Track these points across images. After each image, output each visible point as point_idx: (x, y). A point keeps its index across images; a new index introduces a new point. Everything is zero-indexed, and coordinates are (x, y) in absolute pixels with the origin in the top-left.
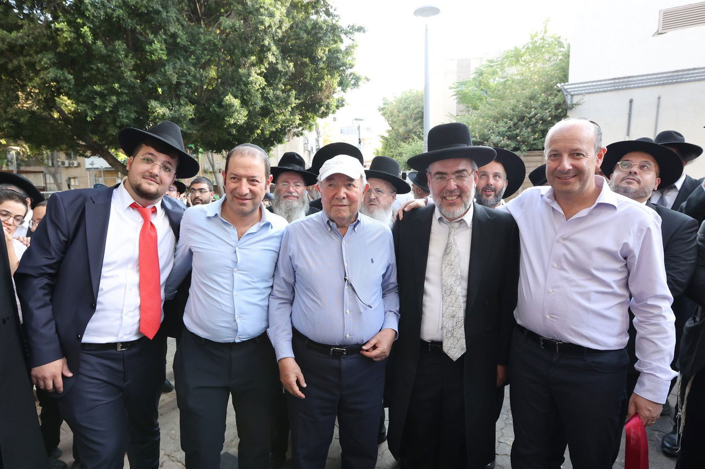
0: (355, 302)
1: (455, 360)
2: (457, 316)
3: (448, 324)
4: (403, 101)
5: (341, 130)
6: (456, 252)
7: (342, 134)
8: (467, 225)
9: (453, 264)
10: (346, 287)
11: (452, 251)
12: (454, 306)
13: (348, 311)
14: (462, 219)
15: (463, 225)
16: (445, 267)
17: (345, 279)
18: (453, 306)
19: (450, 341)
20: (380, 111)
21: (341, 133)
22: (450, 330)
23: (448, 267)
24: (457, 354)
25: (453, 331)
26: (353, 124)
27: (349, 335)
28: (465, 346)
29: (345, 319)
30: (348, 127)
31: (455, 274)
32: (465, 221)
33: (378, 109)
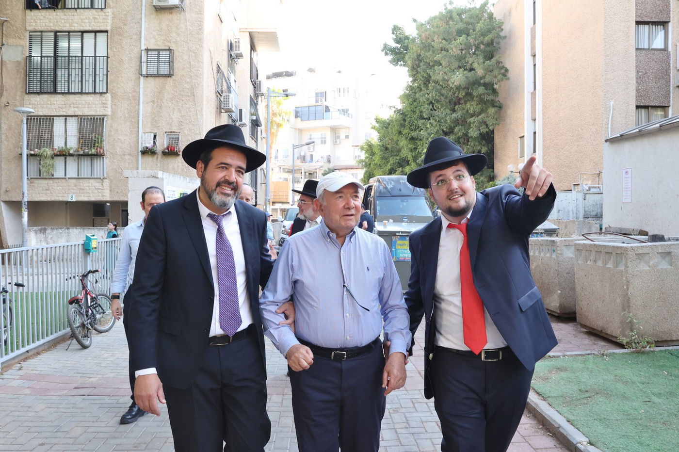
0: (353, 305)
5: (297, 112)
7: (299, 119)
10: (345, 293)
13: (348, 315)
17: (344, 286)
20: (386, 54)
21: (296, 117)
26: (317, 101)
27: (350, 337)
29: (345, 322)
30: (309, 107)
33: (383, 51)
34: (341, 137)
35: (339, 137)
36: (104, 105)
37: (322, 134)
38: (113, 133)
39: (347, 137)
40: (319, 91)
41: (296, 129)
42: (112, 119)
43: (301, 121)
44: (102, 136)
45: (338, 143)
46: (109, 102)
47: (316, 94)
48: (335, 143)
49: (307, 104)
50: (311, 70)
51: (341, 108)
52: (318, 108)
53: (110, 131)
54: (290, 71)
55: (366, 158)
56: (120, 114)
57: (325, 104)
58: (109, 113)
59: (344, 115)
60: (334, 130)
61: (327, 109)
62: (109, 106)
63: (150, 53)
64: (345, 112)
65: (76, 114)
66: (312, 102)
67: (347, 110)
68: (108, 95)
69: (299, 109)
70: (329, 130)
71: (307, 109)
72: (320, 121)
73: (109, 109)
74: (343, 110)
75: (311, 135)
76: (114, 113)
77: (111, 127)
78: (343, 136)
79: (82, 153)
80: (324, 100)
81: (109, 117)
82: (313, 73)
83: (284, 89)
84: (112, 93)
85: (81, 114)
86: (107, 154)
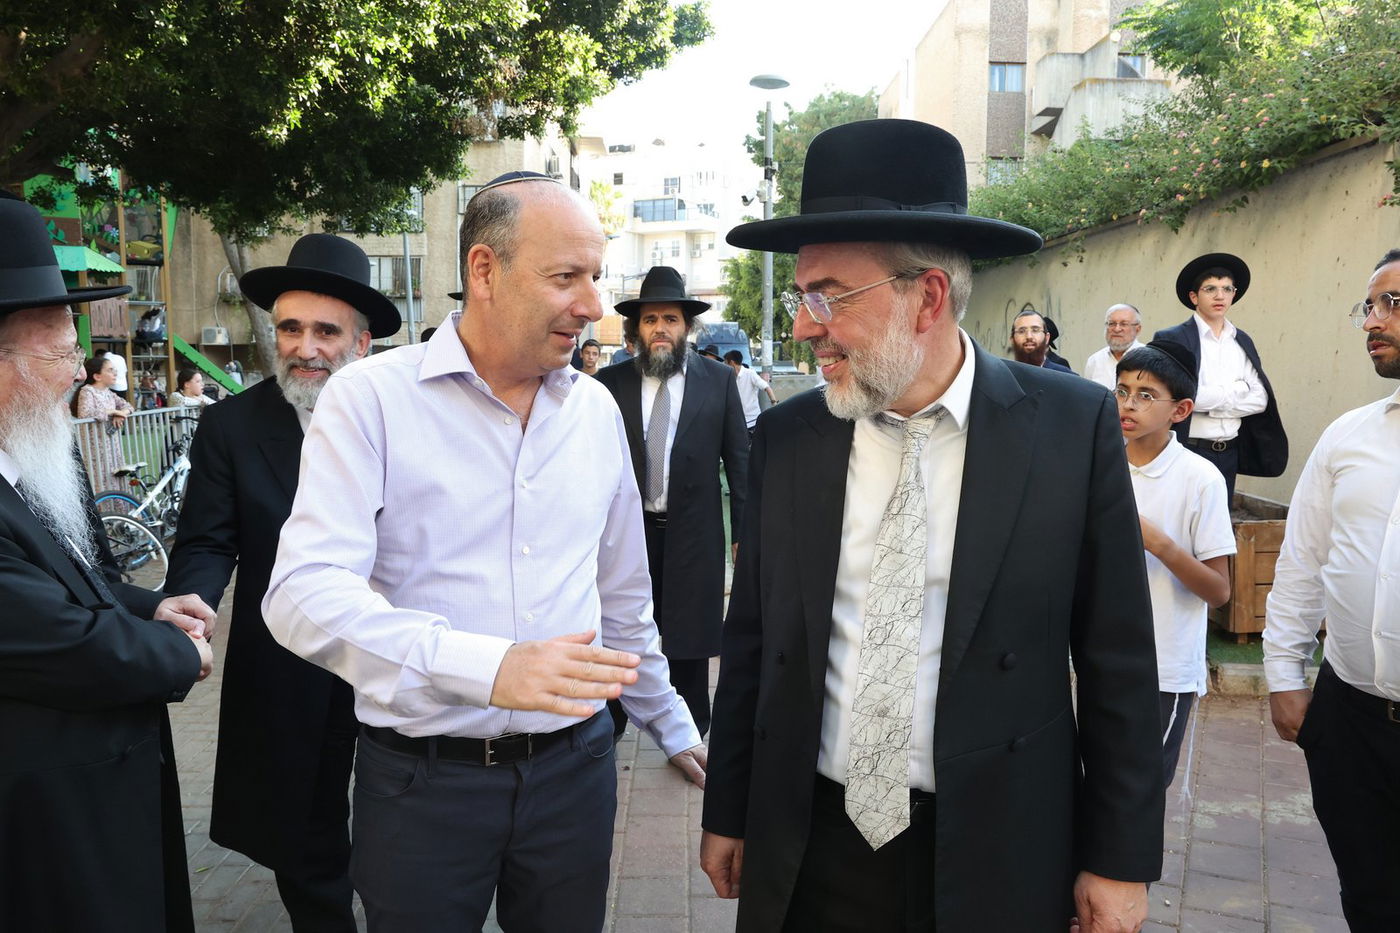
1: (875, 845)
2: (893, 713)
3: (863, 734)
4: (822, 117)
5: (636, 209)
6: (919, 512)
7: (639, 219)
8: (956, 424)
9: (907, 550)
11: (907, 510)
12: (892, 681)
14: (942, 408)
15: (944, 425)
16: (882, 558)
18: (885, 682)
19: (867, 789)
20: (750, 151)
21: (635, 215)
22: (869, 753)
23: (890, 557)
24: (882, 830)
25: (876, 758)
26: (666, 192)
28: (907, 809)
30: (654, 201)
31: (908, 583)
32: (949, 413)
33: (744, 145)
34: (702, 248)
35: (698, 247)
36: (420, 245)
37: (673, 243)
38: (430, 274)
39: (711, 246)
40: (669, 177)
41: (634, 234)
42: (429, 259)
43: (643, 221)
44: (419, 278)
45: (698, 255)
46: (426, 242)
47: (666, 180)
48: (693, 256)
49: (650, 198)
50: (658, 142)
51: (702, 203)
52: (668, 203)
53: (427, 272)
54: (626, 145)
55: (731, 283)
56: (437, 255)
57: (679, 196)
58: (426, 254)
59: (707, 213)
60: (691, 235)
61: (681, 205)
62: (425, 246)
63: (467, 189)
64: (707, 208)
65: (391, 254)
66: (658, 193)
67: (712, 206)
68: (424, 234)
69: (640, 204)
70: (685, 236)
71: (651, 203)
72: (669, 222)
73: (425, 249)
74: (706, 207)
75: (657, 243)
76: (430, 252)
77: (428, 267)
78: (704, 245)
79: (398, 295)
80: (676, 190)
81: (426, 258)
82: (661, 147)
83: (617, 172)
84: (428, 233)
85: (395, 253)
86: (424, 296)
